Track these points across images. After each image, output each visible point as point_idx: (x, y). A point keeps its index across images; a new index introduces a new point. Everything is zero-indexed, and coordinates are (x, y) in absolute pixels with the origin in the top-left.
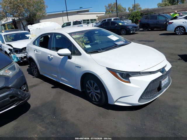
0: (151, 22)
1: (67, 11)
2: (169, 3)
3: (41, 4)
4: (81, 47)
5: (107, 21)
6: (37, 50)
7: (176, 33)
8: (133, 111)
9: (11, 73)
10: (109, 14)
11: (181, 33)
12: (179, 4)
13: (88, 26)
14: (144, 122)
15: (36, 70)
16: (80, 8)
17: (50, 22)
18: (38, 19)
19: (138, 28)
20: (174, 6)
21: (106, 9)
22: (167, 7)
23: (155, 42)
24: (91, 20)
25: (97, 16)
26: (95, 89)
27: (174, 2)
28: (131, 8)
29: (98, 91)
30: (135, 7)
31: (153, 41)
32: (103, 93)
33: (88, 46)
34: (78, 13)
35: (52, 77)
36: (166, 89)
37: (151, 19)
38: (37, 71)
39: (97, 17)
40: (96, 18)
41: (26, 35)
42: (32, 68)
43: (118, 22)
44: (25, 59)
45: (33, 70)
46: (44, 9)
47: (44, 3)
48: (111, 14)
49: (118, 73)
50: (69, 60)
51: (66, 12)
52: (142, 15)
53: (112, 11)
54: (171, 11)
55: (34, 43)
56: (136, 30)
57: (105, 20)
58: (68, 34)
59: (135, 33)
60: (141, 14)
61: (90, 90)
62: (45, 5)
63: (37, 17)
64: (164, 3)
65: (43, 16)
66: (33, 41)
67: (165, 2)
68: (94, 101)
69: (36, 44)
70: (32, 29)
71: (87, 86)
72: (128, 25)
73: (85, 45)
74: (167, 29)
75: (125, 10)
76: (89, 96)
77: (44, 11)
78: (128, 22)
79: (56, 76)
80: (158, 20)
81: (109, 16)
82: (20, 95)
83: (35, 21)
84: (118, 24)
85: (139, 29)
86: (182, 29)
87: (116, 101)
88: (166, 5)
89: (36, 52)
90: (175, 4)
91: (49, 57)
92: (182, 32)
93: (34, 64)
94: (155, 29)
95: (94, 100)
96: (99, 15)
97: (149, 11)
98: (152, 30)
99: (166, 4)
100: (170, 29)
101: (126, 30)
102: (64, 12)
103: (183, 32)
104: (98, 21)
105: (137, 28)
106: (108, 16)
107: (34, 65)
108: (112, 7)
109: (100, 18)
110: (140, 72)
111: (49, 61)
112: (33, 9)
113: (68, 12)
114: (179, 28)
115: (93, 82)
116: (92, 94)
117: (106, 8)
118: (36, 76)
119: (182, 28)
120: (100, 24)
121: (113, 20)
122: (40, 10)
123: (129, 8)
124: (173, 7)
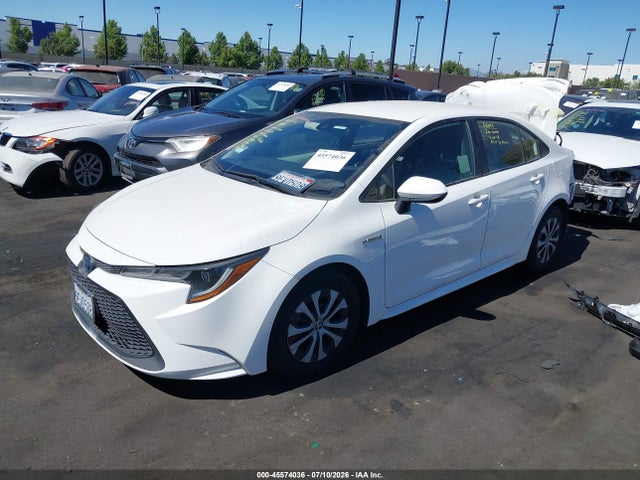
36: (94, 337)
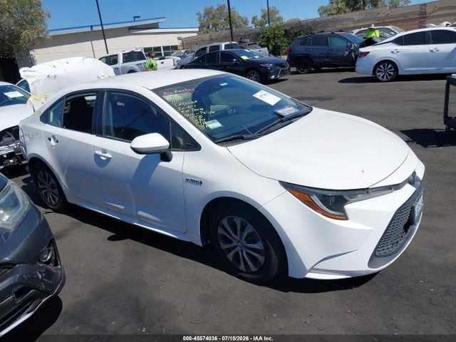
0: (315, 50)
1: (102, 25)
2: (347, 5)
3: (31, 8)
4: (198, 128)
5: (208, 51)
6: (57, 139)
7: (376, 76)
8: (352, 288)
9: (7, 217)
10: (207, 32)
11: (387, 77)
12: (366, 8)
13: (162, 63)
14: (392, 319)
15: (56, 191)
16: (135, 17)
17: (81, 58)
18: (25, 46)
19: (287, 68)
20: (358, 13)
21: (199, 20)
22: (343, 16)
23: (334, 101)
24: (165, 48)
25: (179, 39)
26: (246, 239)
27: (357, 3)
28: (259, 18)
29: (259, 246)
30: (268, 15)
31: (330, 98)
32: (273, 252)
33: (214, 125)
34: (131, 30)
35: (107, 209)
37: (313, 45)
38: (57, 193)
39: (180, 41)
40: (176, 42)
41: (6, 94)
42: (41, 186)
43: (237, 53)
44: (11, 161)
45: (43, 192)
46: (42, 21)
47: (40, 6)
48: (214, 34)
49: (317, 195)
50: (163, 164)
51: (100, 28)
52: (287, 34)
53: (215, 26)
54: (352, 25)
55: (45, 118)
56: (283, 73)
57: (204, 49)
58: (152, 90)
59: (282, 78)
60: (286, 31)
61: (231, 242)
62: (43, 12)
63: (21, 41)
64: (335, 5)
65: (40, 38)
66: (42, 112)
67: (337, 3)
68: (242, 272)
69: (51, 120)
70: (35, 79)
71: (220, 231)
72: (262, 59)
73: (206, 121)
74: (357, 69)
75: (246, 22)
76: (228, 260)
77: (42, 25)
78: (259, 53)
79: (122, 207)
80: (330, 47)
81: (208, 39)
82: (42, 280)
83: (16, 54)
84: (239, 59)
85: (289, 69)
86: (391, 68)
87: (313, 270)
88: (339, 11)
89: (53, 142)
90: (358, 9)
91: (97, 156)
92: (390, 75)
93: (47, 174)
94: (323, 68)
95: (242, 267)
96: (183, 36)
97: (303, 26)
98: (318, 70)
99: (340, 9)
100: (364, 68)
101: (259, 72)
102: (95, 29)
103: (392, 73)
104: (183, 51)
105: (284, 67)
106: (206, 37)
107: (49, 180)
108: (214, 16)
109: (186, 43)
110: (368, 188)
111: (98, 167)
112: (12, 21)
113: (105, 28)
114: (384, 66)
115: (242, 221)
116: (237, 254)
117: (200, 18)
118: (55, 207)
119: (390, 66)
120: (190, 57)
121: (223, 49)
122: (31, 22)
123: (254, 18)
124: (356, 15)
